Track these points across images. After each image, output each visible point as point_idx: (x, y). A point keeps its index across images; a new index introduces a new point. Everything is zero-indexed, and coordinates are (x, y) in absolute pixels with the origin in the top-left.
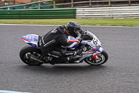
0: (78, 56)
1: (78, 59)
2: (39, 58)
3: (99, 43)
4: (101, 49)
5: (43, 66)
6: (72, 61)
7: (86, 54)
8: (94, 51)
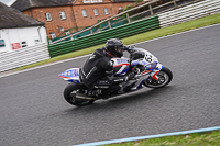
0: (132, 82)
1: (133, 85)
2: (87, 95)
3: (154, 59)
4: (160, 66)
5: (96, 104)
6: (128, 89)
7: (141, 76)
8: (151, 70)
